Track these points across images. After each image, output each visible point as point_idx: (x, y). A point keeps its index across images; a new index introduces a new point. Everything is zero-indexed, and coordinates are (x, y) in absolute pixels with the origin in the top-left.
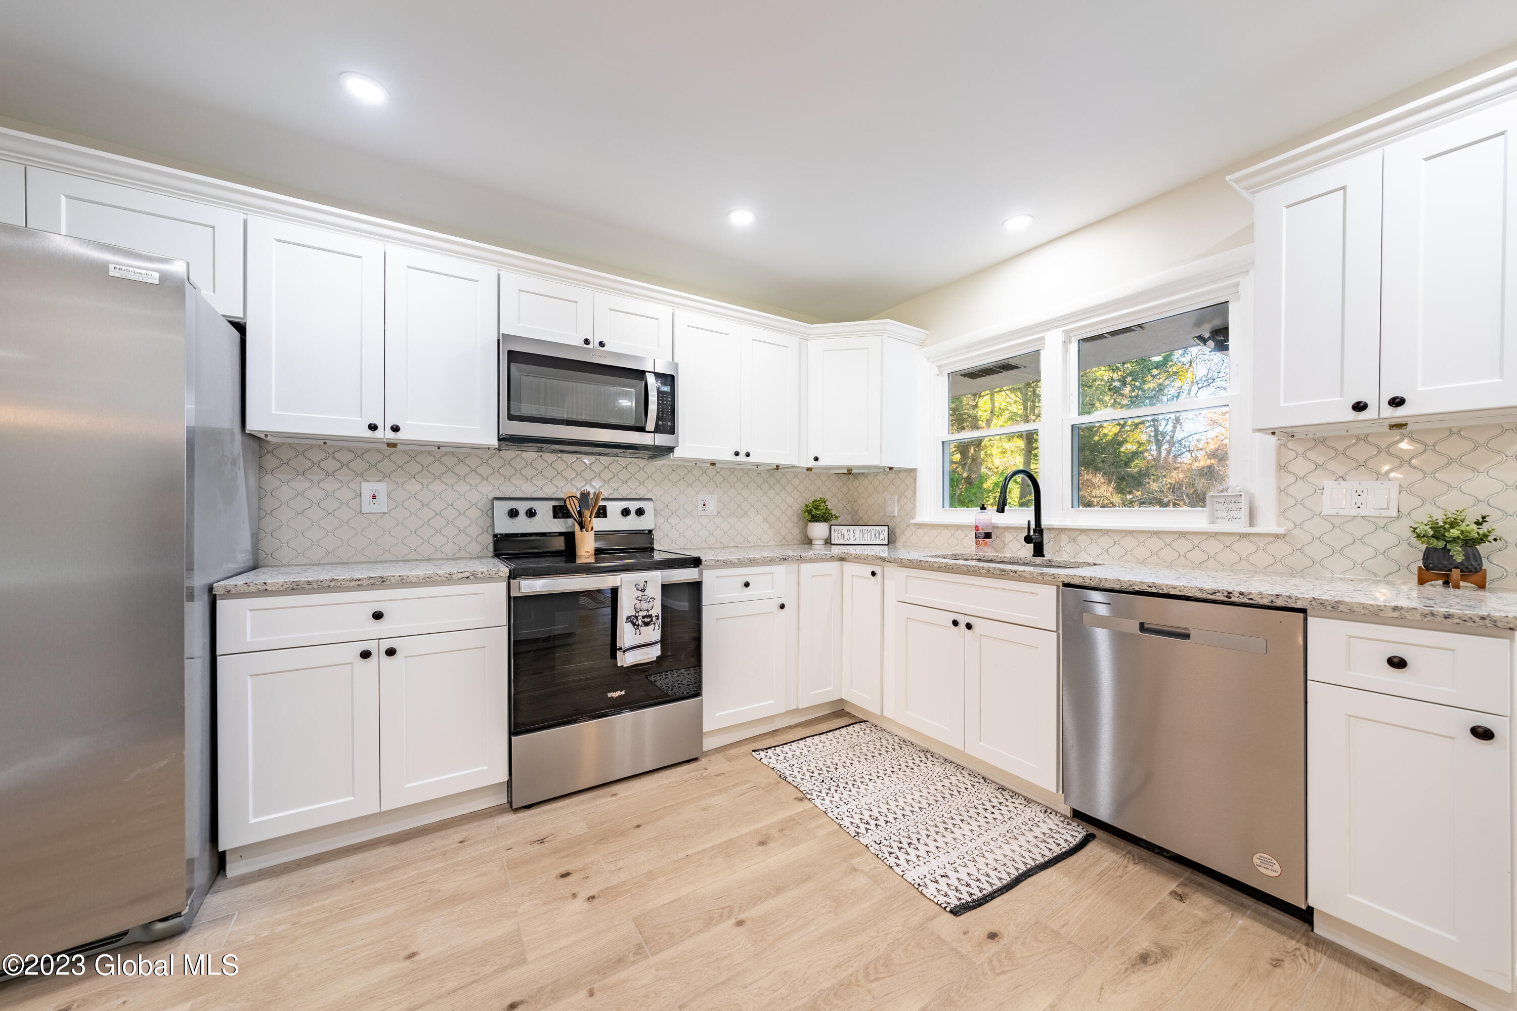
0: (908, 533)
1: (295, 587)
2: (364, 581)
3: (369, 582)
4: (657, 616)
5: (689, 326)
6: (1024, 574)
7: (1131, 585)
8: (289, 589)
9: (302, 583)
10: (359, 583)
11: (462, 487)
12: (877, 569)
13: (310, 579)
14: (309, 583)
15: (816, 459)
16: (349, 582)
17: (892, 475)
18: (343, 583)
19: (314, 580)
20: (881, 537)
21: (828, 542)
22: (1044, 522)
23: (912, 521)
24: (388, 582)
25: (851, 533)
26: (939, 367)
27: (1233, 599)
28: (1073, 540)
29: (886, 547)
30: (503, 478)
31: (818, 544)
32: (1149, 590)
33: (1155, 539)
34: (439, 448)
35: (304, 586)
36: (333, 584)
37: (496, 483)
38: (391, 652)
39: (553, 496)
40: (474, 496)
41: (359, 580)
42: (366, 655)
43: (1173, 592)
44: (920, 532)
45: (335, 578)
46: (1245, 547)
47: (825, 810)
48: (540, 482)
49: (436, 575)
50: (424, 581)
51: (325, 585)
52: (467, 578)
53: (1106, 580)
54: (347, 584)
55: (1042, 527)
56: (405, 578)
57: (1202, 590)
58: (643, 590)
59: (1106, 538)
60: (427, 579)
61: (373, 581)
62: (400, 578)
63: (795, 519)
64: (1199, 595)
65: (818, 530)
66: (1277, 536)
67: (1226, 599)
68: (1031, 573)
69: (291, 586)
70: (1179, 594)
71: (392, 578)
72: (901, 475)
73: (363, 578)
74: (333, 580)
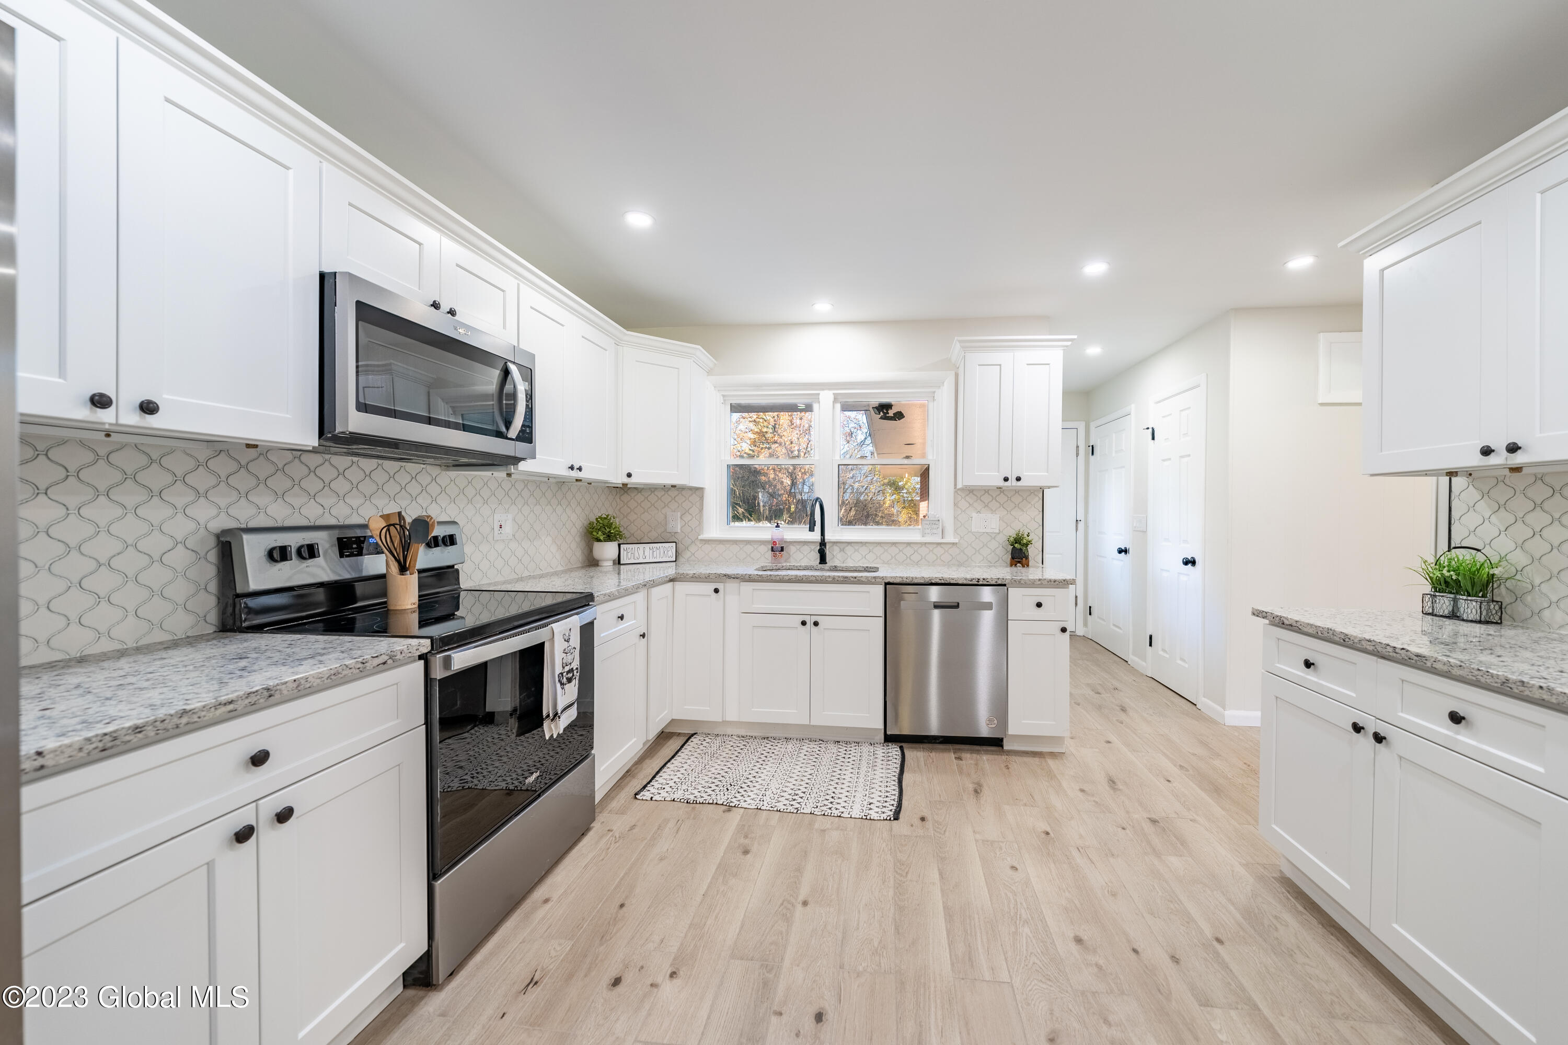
0: (693, 549)
1: (110, 744)
2: (239, 702)
3: (247, 701)
4: (577, 669)
5: (531, 308)
6: (862, 579)
7: (930, 580)
8: (98, 750)
9: (124, 732)
10: (231, 707)
11: (156, 512)
12: (720, 586)
13: (139, 722)
14: (137, 729)
15: (629, 475)
16: (213, 709)
17: (673, 493)
18: (203, 713)
19: (147, 722)
20: (670, 553)
21: (618, 562)
22: (828, 537)
23: (700, 537)
24: (277, 696)
25: (641, 552)
26: (724, 396)
27: (981, 583)
28: (842, 550)
29: (674, 563)
30: (235, 493)
31: (608, 565)
32: (940, 582)
33: (893, 548)
34: (108, 435)
35: (127, 738)
36: (184, 720)
37: (223, 502)
38: (284, 816)
39: (318, 523)
40: (181, 527)
41: (231, 702)
42: (244, 835)
43: (952, 582)
44: (707, 547)
45: (188, 708)
46: (939, 551)
47: (756, 807)
48: (296, 499)
49: (345, 667)
50: (329, 680)
51: (170, 727)
52: (384, 663)
53: (916, 578)
54: (211, 715)
55: (826, 541)
56: (303, 682)
57: (966, 579)
58: (568, 641)
59: (864, 547)
60: (333, 677)
61: (253, 699)
62: (295, 685)
63: (578, 539)
64: (965, 582)
65: (608, 550)
66: (953, 544)
67: (977, 583)
68: (867, 577)
69: (100, 745)
70: (955, 582)
71: (284, 686)
72: (684, 492)
73: (238, 697)
74: (185, 712)
